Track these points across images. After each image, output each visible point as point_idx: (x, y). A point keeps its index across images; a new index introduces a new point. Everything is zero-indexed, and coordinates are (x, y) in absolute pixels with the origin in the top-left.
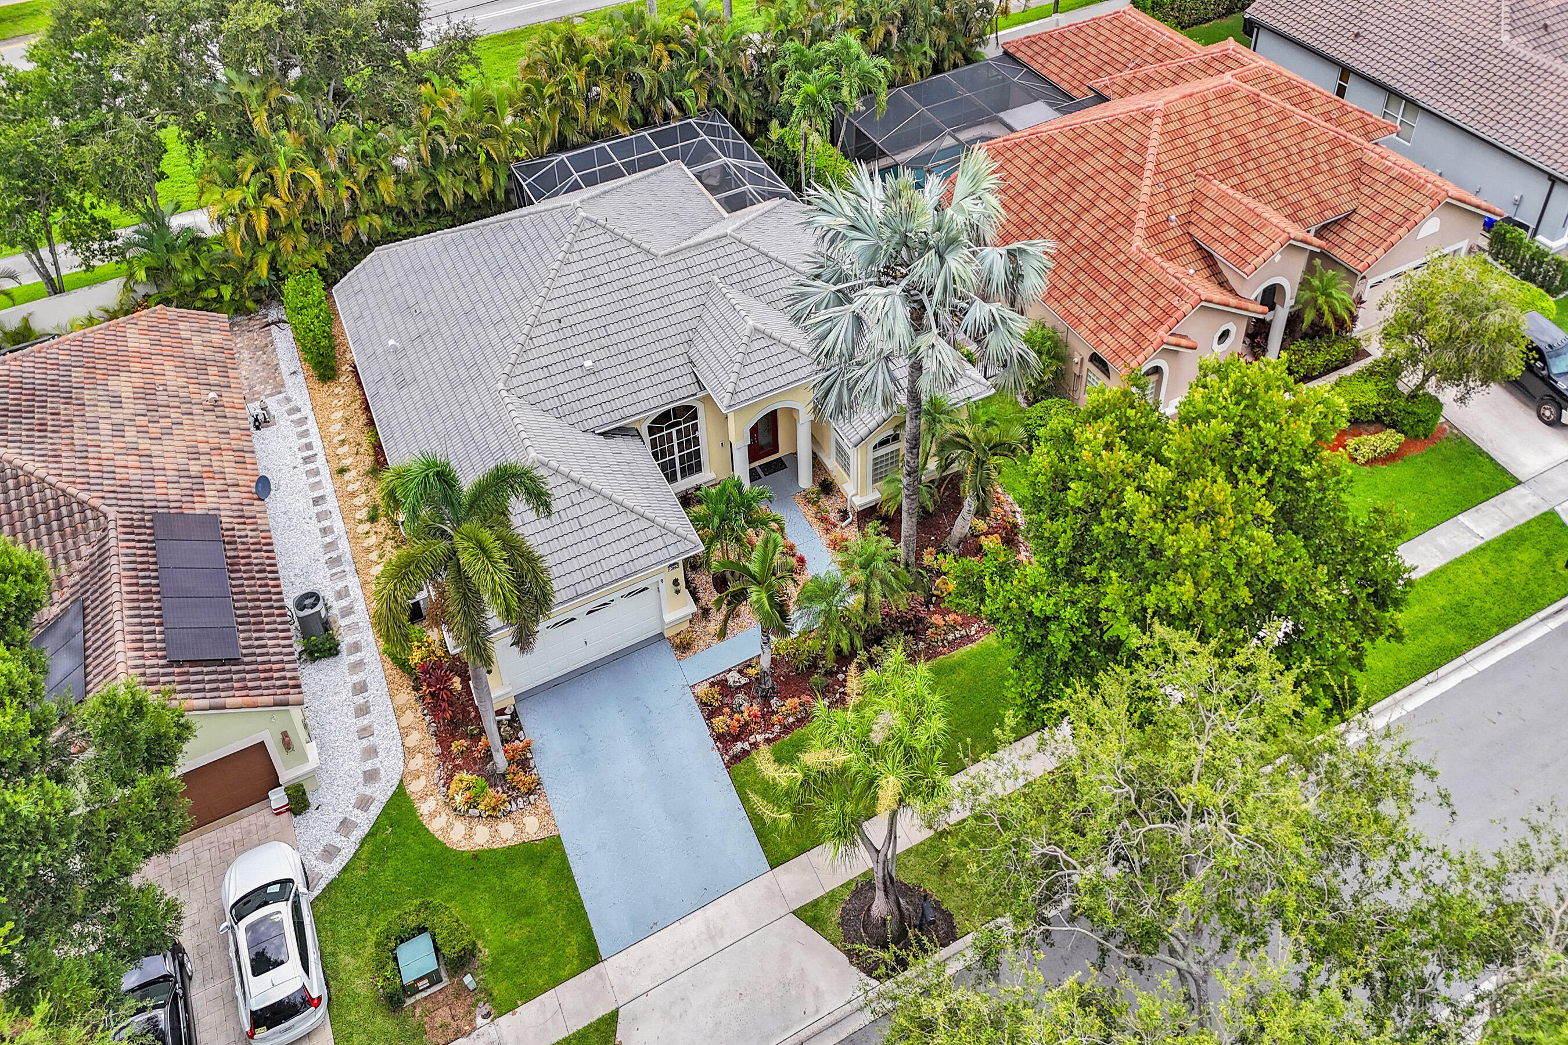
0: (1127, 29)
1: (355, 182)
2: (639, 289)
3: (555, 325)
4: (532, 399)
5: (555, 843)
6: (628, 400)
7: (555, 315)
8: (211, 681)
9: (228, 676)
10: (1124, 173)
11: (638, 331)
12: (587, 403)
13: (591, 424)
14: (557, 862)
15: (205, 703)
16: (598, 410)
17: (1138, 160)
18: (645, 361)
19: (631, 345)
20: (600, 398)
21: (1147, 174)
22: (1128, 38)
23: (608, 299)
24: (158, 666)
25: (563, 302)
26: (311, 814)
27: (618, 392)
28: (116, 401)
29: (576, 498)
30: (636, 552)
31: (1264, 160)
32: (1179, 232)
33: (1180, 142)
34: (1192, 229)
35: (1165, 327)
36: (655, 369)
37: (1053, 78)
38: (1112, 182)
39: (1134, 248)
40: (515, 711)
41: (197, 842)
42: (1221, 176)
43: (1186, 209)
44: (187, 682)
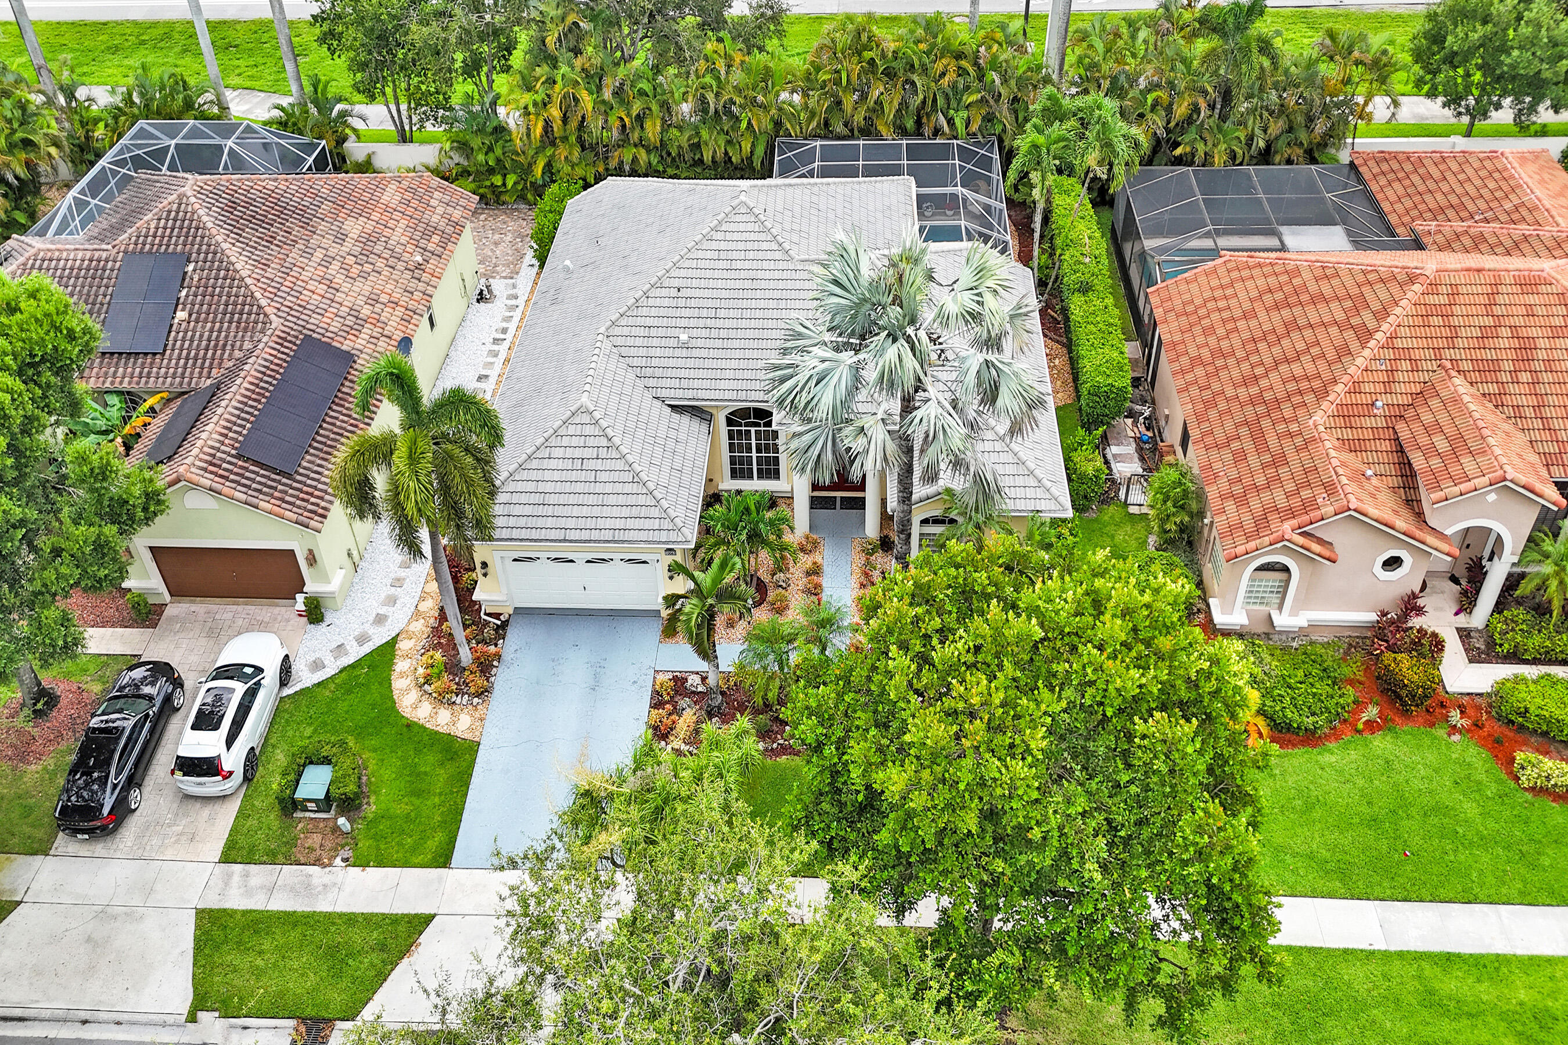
0: (1496, 175)
1: (628, 115)
2: (763, 284)
3: (674, 292)
4: (624, 351)
5: (472, 748)
6: (706, 384)
7: (677, 283)
8: (260, 483)
9: (274, 484)
10: (1349, 334)
11: (744, 324)
12: (669, 373)
13: (664, 393)
14: (465, 764)
15: (243, 497)
16: (676, 383)
17: (1371, 324)
18: (738, 354)
19: (732, 334)
20: (683, 373)
21: (1372, 343)
22: (1492, 185)
23: (731, 284)
24: (229, 455)
25: (690, 273)
26: (322, 628)
27: (701, 374)
28: (341, 238)
29: (603, 453)
30: (630, 524)
31: (1547, 377)
32: (1381, 423)
33: (1436, 321)
34: (1400, 426)
35: (1294, 522)
36: (743, 364)
37: (1386, 206)
38: (1330, 339)
39: (1311, 422)
40: (508, 621)
41: (240, 608)
42: (1475, 376)
43: (1406, 400)
44: (242, 476)
